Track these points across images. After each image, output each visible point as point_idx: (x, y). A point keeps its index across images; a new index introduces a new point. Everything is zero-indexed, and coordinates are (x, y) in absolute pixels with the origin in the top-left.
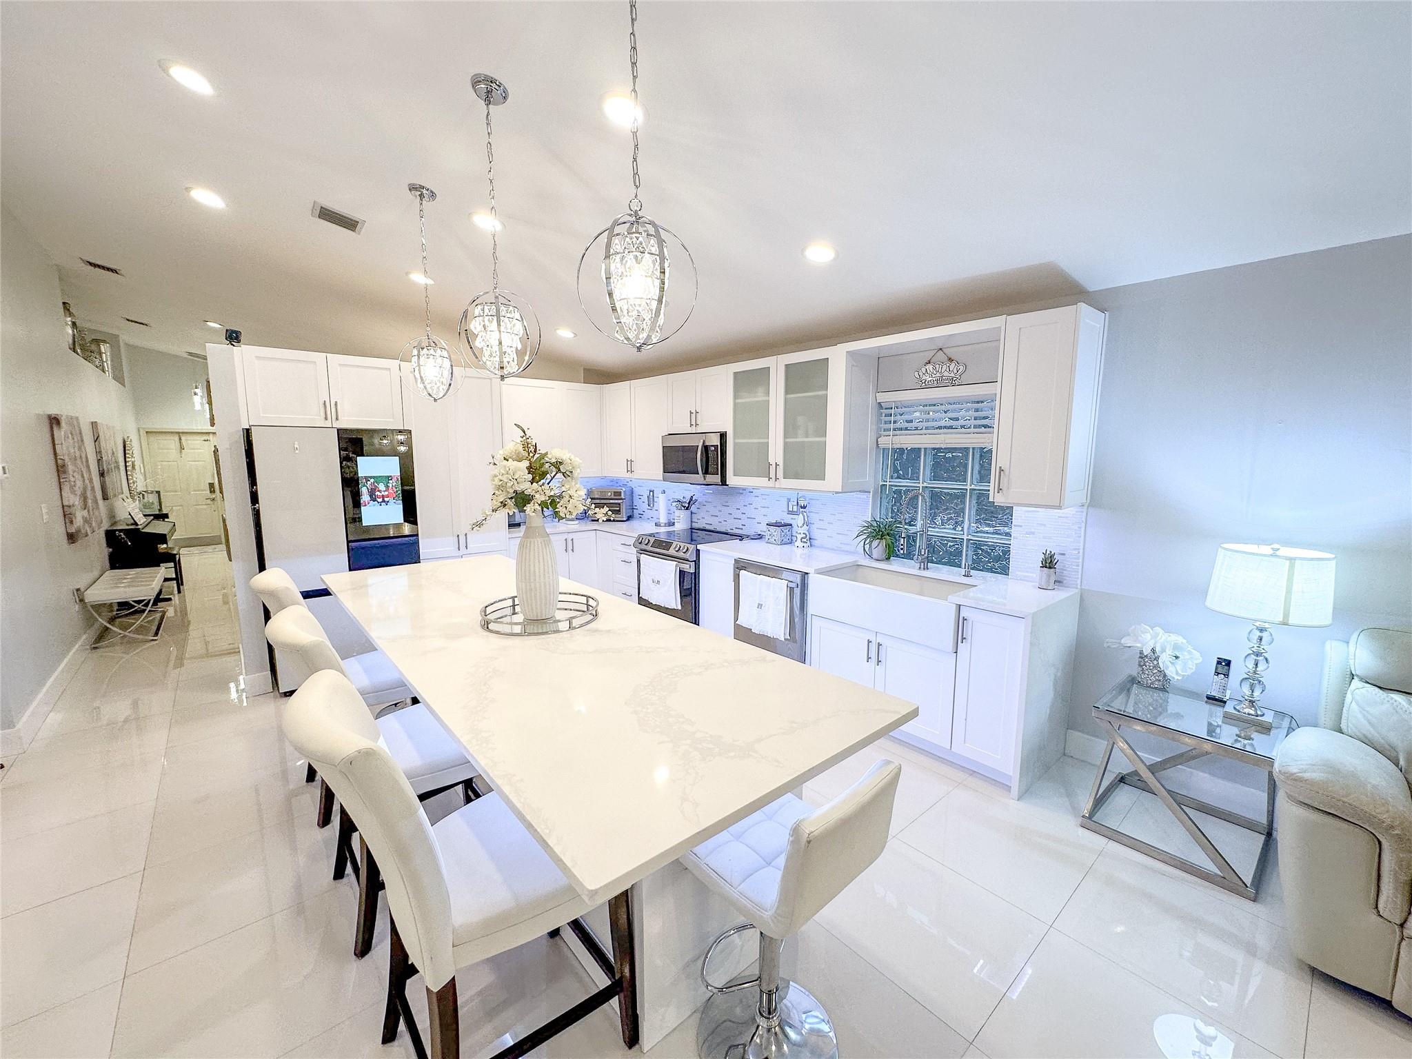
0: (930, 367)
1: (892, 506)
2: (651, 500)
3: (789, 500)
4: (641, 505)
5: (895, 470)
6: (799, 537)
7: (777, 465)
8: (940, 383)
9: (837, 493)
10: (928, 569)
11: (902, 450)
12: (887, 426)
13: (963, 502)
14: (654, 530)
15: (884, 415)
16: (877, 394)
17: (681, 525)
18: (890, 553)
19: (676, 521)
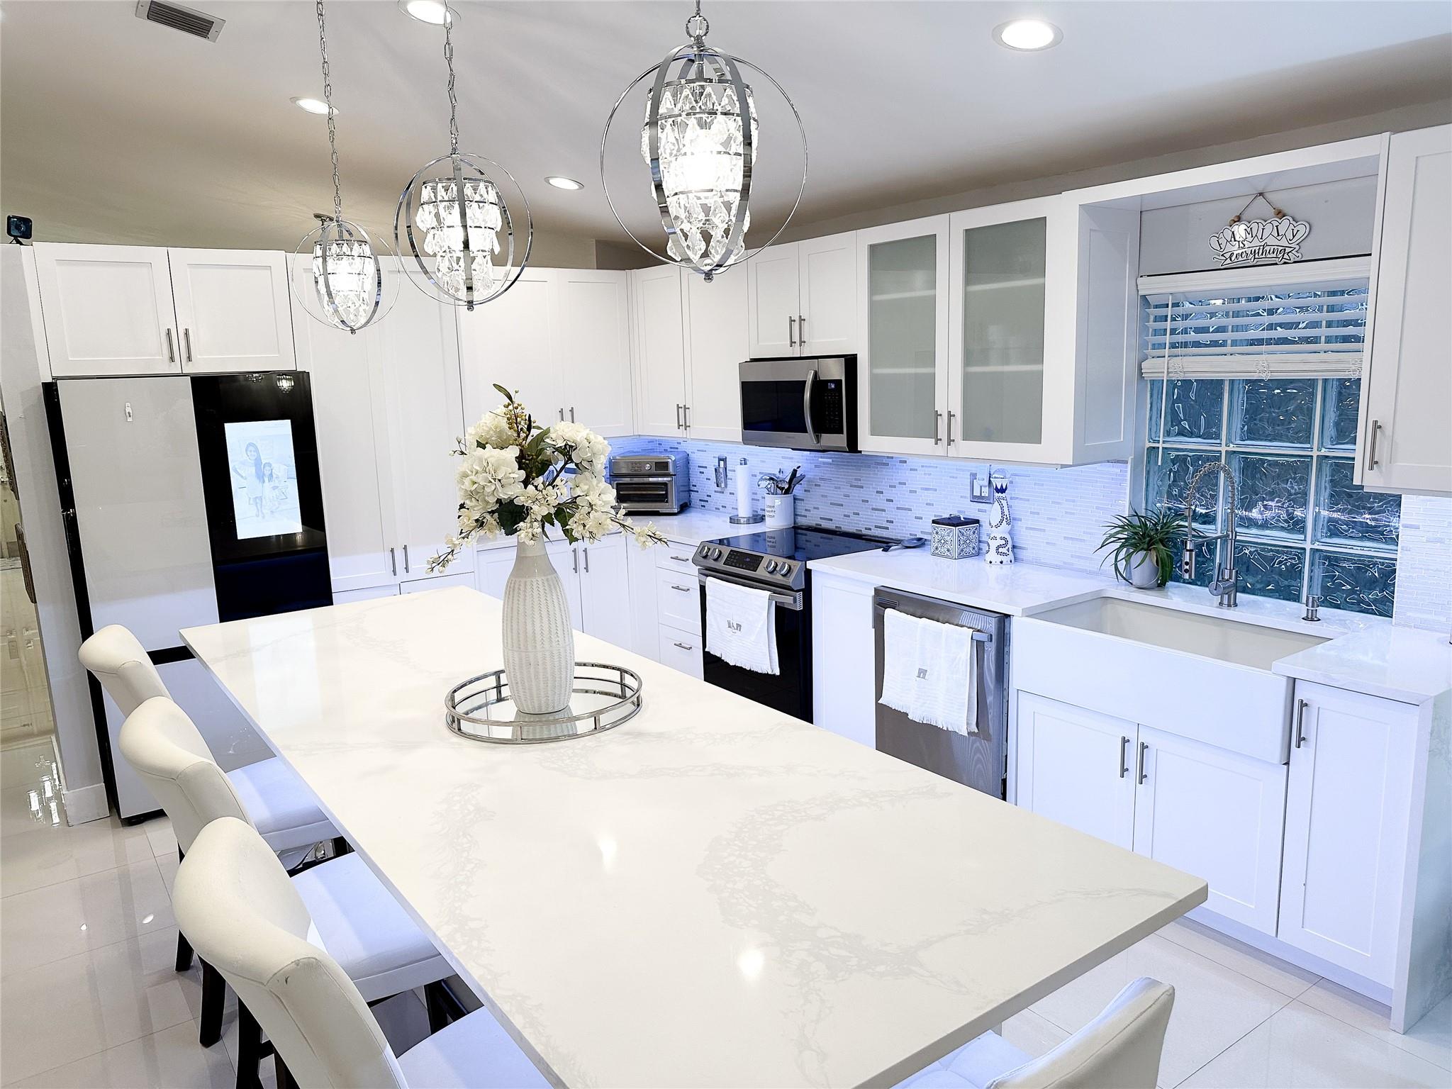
0: (1240, 230)
1: (1170, 486)
2: (722, 475)
3: (974, 476)
4: (704, 483)
5: (1174, 419)
6: (994, 544)
7: (950, 415)
8: (1258, 260)
9: (1063, 466)
10: (1236, 605)
11: (1187, 383)
12: (1159, 339)
13: (1305, 480)
14: (728, 531)
15: (1152, 318)
16: (1139, 279)
17: (775, 522)
18: (1165, 575)
19: (767, 514)
